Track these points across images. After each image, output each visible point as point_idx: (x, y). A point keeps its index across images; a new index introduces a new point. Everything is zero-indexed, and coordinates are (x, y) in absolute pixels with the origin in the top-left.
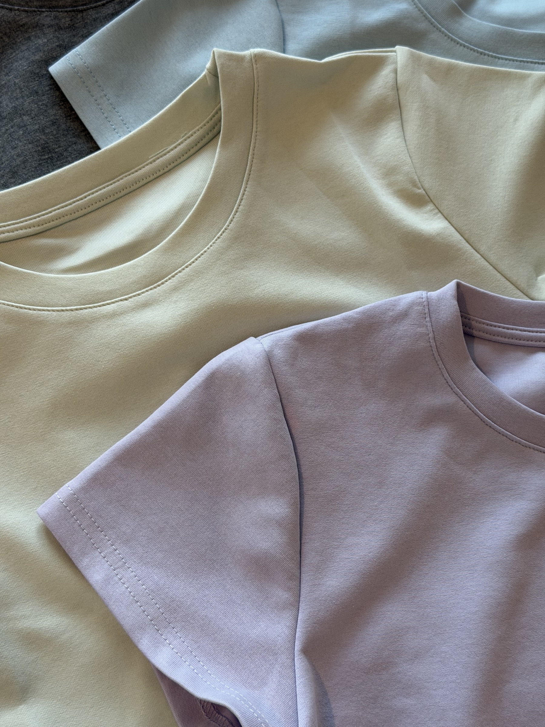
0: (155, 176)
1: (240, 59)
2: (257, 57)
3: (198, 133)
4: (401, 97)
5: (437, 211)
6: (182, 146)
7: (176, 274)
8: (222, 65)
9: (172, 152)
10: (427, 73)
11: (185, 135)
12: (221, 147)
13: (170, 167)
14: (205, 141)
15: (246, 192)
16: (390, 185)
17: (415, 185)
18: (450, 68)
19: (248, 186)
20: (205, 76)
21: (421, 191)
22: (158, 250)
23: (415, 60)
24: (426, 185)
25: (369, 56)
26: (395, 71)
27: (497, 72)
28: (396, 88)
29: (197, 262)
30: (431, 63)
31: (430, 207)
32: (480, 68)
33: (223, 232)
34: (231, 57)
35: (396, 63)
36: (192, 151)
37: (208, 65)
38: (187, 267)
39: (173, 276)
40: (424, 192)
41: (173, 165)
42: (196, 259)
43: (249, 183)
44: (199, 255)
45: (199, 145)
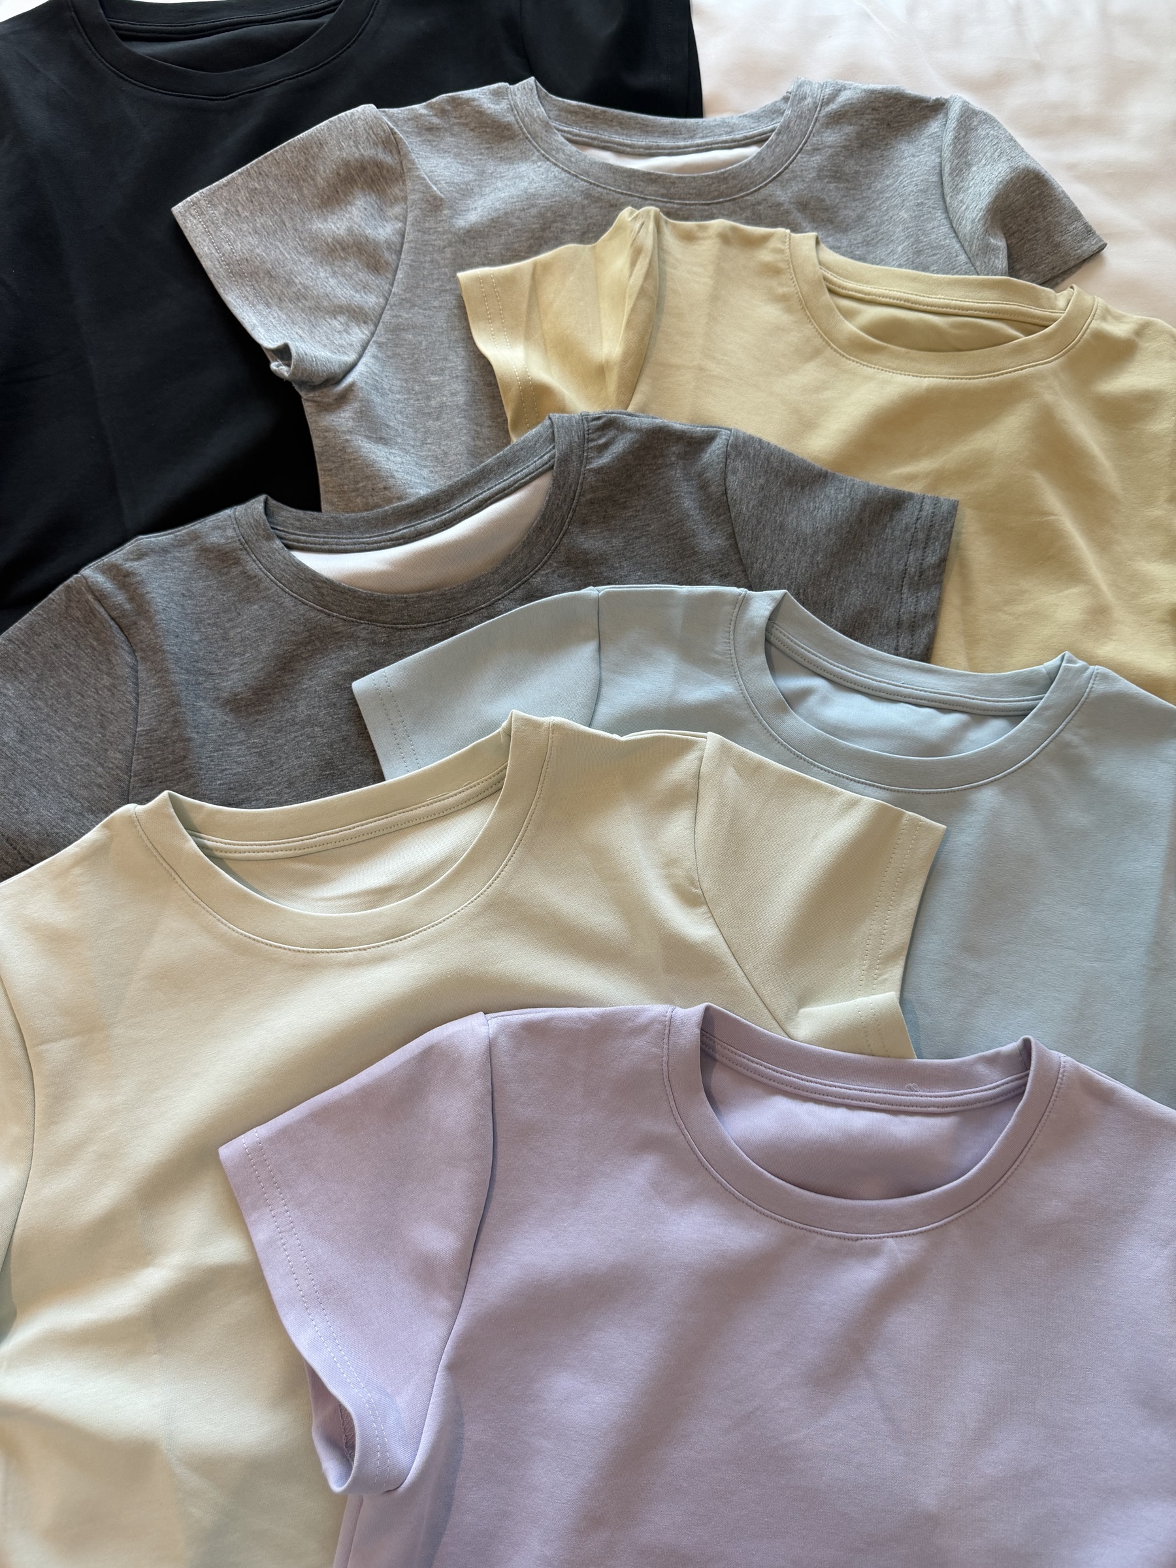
0: (430, 818)
1: (537, 725)
2: (556, 727)
3: (481, 785)
4: (701, 787)
5: (709, 915)
6: (462, 795)
7: (421, 931)
8: (517, 729)
9: (451, 799)
10: (734, 766)
11: (469, 784)
12: (497, 808)
13: (445, 813)
14: (487, 793)
15: (513, 859)
16: (667, 876)
17: (692, 883)
18: (760, 766)
19: (516, 852)
20: (499, 733)
21: (698, 891)
22: (408, 902)
23: (724, 751)
24: (705, 886)
25: (677, 738)
26: (701, 759)
27: (808, 782)
28: (698, 776)
29: (444, 923)
30: (741, 757)
31: (704, 909)
32: (791, 773)
33: (479, 896)
34: (528, 722)
35: (703, 750)
36: (472, 801)
37: (504, 724)
38: (433, 926)
39: (417, 933)
40: (701, 892)
41: (449, 811)
42: (444, 920)
43: (518, 848)
44: (447, 916)
45: (480, 797)
